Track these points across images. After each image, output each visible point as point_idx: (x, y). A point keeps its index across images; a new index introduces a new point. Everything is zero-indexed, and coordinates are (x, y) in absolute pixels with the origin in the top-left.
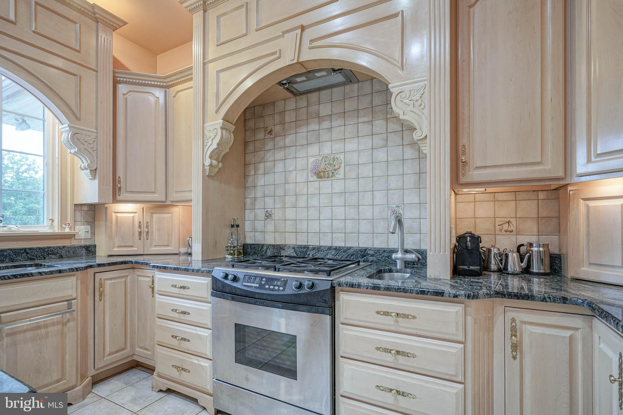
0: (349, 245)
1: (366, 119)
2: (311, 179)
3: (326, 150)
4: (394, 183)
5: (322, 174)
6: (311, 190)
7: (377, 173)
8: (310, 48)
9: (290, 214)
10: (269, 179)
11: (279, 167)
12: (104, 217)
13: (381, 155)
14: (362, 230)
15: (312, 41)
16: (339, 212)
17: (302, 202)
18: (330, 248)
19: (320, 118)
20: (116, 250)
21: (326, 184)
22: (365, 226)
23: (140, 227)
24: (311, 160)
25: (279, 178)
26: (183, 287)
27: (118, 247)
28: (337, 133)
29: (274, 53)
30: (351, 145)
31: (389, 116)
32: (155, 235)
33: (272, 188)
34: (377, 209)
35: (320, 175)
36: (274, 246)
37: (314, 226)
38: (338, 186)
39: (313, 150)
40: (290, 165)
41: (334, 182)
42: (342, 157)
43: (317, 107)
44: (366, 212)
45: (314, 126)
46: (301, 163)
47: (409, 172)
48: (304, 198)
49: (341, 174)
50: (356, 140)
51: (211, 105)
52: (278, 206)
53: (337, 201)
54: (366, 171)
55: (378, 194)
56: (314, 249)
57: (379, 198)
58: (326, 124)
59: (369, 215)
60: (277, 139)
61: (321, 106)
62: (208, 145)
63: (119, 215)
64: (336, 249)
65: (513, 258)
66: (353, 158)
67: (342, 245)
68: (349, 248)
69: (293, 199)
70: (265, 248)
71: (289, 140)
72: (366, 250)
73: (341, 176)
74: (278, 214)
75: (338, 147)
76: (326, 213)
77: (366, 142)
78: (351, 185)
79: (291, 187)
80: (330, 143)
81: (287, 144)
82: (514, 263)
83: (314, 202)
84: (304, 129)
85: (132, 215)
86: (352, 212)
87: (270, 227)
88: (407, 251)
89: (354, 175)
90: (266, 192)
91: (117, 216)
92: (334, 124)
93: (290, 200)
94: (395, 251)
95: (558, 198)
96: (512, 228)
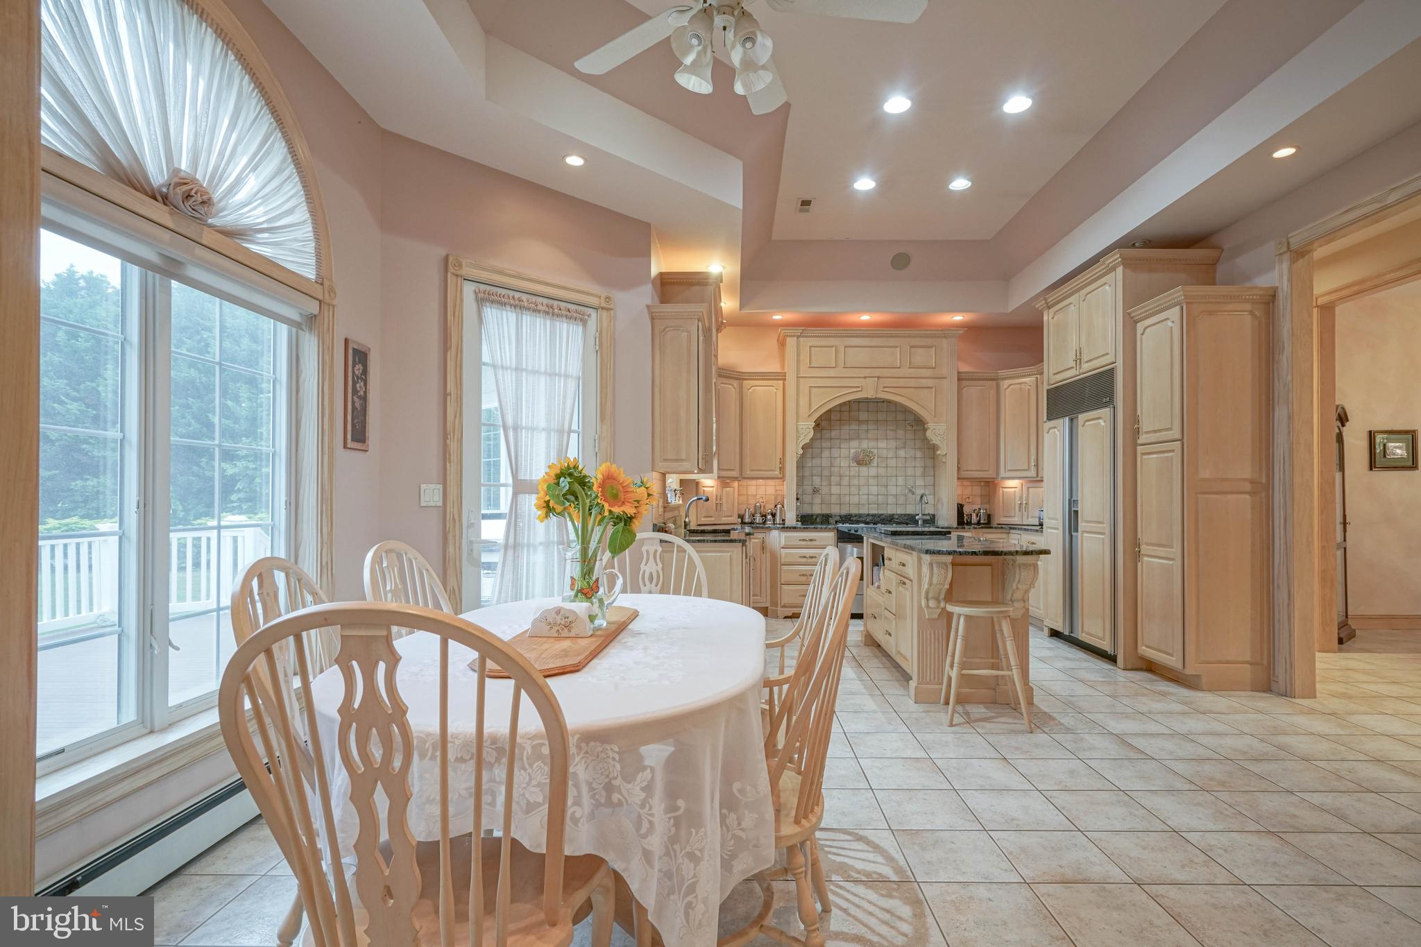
0: (880, 512)
1: (892, 428)
2: (852, 465)
3: (865, 445)
4: (910, 471)
5: (861, 462)
6: (852, 473)
7: (900, 465)
8: (883, 391)
9: (835, 490)
10: (816, 462)
11: (826, 453)
12: (694, 490)
13: (902, 453)
14: (889, 502)
15: (884, 387)
16: (874, 490)
17: (845, 481)
18: (868, 515)
19: (860, 422)
20: (704, 520)
21: (864, 470)
22: (891, 500)
23: (717, 499)
24: (853, 451)
25: (825, 463)
26: (811, 540)
27: (705, 517)
28: (871, 435)
29: (858, 387)
30: (882, 444)
31: (907, 429)
32: (725, 507)
33: (820, 469)
34: (899, 488)
35: (860, 463)
36: (823, 515)
37: (855, 499)
38: (873, 471)
39: (854, 444)
40: (835, 452)
41: (870, 468)
42: (876, 451)
43: (857, 413)
44: (892, 490)
45: (854, 427)
46: (844, 452)
47: (919, 466)
48: (848, 478)
49: (875, 463)
50: (885, 441)
51: (804, 411)
52: (824, 483)
53: (872, 481)
54: (892, 463)
55: (900, 479)
56: (856, 516)
57: (901, 481)
58: (864, 427)
59: (894, 493)
60: (824, 432)
61: (861, 413)
62: (801, 439)
63: (705, 489)
64: (873, 515)
65: (974, 516)
66: (884, 453)
67: (876, 512)
68: (882, 515)
69: (838, 478)
70: (814, 517)
71: (834, 433)
72: (893, 515)
73: (875, 465)
74: (825, 490)
75: (872, 444)
76: (864, 490)
77: (893, 444)
78: (882, 471)
79: (836, 469)
80: (867, 441)
81: (833, 437)
82: (974, 519)
83: (855, 482)
84: (847, 427)
85: (711, 489)
86: (883, 490)
87: (817, 500)
88: (924, 515)
89: (884, 465)
90: (814, 472)
91: (704, 491)
92: (870, 427)
93: (834, 479)
94: (918, 515)
95: (989, 486)
96: (970, 501)
